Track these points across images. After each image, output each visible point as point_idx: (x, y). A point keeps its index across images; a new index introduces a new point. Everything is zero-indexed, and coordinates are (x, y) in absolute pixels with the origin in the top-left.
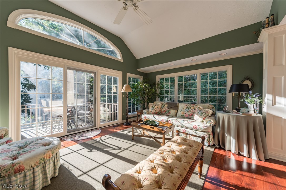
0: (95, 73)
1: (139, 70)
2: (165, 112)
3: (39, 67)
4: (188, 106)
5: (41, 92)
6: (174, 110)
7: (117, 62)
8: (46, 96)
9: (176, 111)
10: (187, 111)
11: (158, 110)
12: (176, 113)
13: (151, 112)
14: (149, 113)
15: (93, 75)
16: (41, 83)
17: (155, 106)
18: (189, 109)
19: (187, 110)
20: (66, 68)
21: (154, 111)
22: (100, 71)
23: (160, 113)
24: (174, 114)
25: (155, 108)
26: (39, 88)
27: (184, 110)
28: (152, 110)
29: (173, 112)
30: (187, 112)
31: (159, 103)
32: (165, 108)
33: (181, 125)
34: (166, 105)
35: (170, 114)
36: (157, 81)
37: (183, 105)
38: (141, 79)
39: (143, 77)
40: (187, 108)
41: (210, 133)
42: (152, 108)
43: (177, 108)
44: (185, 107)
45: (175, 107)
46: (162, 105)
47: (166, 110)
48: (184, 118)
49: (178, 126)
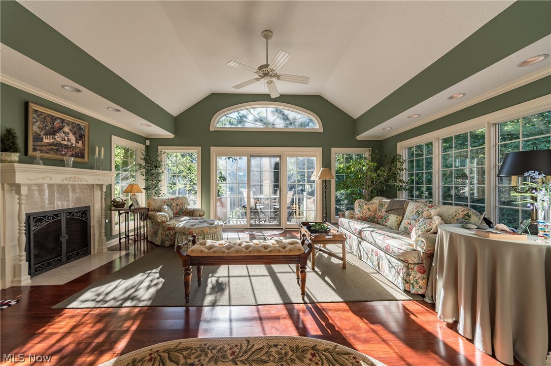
0: (280, 157)
1: (359, 138)
2: (381, 218)
3: (229, 161)
4: (420, 210)
5: (230, 182)
6: (397, 216)
8: (233, 186)
10: (415, 220)
11: (369, 213)
12: (399, 221)
13: (356, 216)
14: (352, 217)
16: (230, 174)
17: (365, 206)
18: (419, 214)
19: (415, 217)
20: (249, 156)
21: (361, 215)
22: (286, 153)
23: (372, 220)
24: (395, 224)
25: (363, 209)
26: (229, 179)
27: (411, 217)
28: (358, 213)
29: (393, 219)
30: (413, 221)
31: (376, 201)
32: (383, 210)
33: (373, 242)
34: (386, 206)
35: (387, 224)
36: (398, 153)
37: (411, 207)
38: (366, 153)
39: (371, 149)
40: (418, 212)
41: (412, 266)
42: (359, 209)
43: (402, 211)
44: (415, 210)
45: (400, 210)
46: (381, 205)
47: (384, 213)
48: (407, 233)
49: (371, 243)
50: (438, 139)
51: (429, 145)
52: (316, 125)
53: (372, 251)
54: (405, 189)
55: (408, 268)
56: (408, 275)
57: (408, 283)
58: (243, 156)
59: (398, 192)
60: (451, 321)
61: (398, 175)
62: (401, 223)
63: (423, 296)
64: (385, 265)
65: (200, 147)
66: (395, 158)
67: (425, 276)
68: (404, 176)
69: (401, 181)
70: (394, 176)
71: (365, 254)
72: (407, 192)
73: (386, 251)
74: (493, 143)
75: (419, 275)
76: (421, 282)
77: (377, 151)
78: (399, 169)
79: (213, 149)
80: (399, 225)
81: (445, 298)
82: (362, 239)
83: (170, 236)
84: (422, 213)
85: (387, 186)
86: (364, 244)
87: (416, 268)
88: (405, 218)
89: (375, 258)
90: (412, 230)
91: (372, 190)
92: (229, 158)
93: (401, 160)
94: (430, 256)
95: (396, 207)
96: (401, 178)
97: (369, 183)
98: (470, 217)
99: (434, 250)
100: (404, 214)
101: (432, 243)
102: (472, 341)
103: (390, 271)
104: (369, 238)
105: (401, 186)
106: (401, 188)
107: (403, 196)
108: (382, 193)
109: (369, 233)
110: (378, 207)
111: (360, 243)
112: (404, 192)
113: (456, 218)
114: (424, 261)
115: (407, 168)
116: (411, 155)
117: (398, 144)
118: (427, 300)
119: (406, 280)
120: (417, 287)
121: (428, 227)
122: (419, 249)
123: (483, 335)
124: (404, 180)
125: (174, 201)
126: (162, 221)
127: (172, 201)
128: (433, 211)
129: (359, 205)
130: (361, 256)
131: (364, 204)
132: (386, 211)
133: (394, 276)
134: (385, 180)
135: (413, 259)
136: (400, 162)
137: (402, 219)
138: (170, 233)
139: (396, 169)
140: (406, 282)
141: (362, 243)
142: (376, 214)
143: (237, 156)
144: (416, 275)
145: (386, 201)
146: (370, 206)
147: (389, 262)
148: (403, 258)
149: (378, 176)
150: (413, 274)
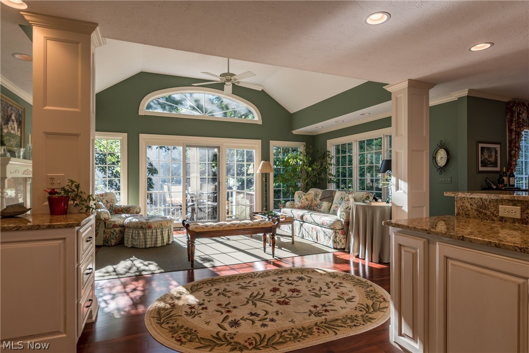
0: (218, 148)
1: (295, 132)
2: (317, 206)
3: (161, 150)
4: (343, 196)
5: (162, 175)
6: (328, 203)
7: (253, 126)
8: (166, 180)
9: (330, 204)
11: (307, 203)
12: (330, 207)
13: (296, 206)
14: (293, 207)
15: (216, 150)
16: (162, 166)
17: (303, 197)
19: (340, 202)
20: (185, 145)
21: (301, 204)
22: (225, 144)
23: (309, 208)
24: (327, 209)
25: (302, 199)
26: (161, 171)
27: (337, 202)
28: (298, 203)
29: (325, 205)
30: (339, 204)
31: (312, 192)
32: (318, 199)
33: (313, 222)
34: (320, 195)
35: (321, 210)
36: (328, 150)
37: (338, 194)
38: (301, 147)
39: (305, 143)
40: (342, 198)
41: (338, 231)
42: (299, 200)
43: (332, 199)
44: (340, 197)
45: (329, 198)
46: (316, 195)
47: (319, 202)
48: (335, 213)
49: (311, 223)
50: (356, 140)
51: (350, 144)
52: (256, 117)
53: (312, 228)
54: (333, 182)
55: (336, 233)
56: (336, 237)
57: (335, 243)
58: (177, 146)
59: (328, 184)
60: (357, 254)
61: (328, 170)
62: (331, 207)
63: (344, 249)
64: (321, 236)
65: (126, 134)
66: (325, 155)
67: (345, 236)
68: (333, 170)
69: (331, 175)
70: (325, 170)
71: (307, 233)
72: (335, 184)
73: (322, 225)
74: (386, 149)
75: (342, 236)
76: (343, 241)
77: (311, 146)
78: (329, 164)
79: (143, 137)
80: (330, 209)
81: (354, 242)
82: (304, 222)
83: (115, 234)
84: (344, 198)
85: (319, 179)
86: (305, 225)
87: (340, 232)
88: (333, 203)
89: (315, 233)
90: (337, 210)
91: (307, 182)
92: (161, 147)
93: (330, 156)
94: (348, 223)
95: (328, 196)
96: (330, 172)
97: (305, 176)
98: (369, 198)
99: (349, 219)
100: (333, 200)
101: (348, 214)
102: (364, 259)
103: (325, 239)
104: (310, 219)
105: (331, 179)
106: (330, 181)
107: (332, 187)
108: (315, 185)
109: (309, 215)
110: (313, 196)
111: (302, 225)
112: (332, 184)
113: (362, 199)
114: (345, 227)
115: (335, 163)
116: (338, 151)
117: (328, 141)
118: (346, 250)
119: (334, 241)
120: (341, 244)
121: (347, 205)
122: (342, 220)
123: (368, 254)
124: (332, 173)
125: (104, 197)
126: (105, 218)
127: (101, 198)
128: (350, 196)
129: (299, 196)
130: (303, 235)
131: (303, 195)
132: (320, 200)
133: (328, 241)
134: (318, 174)
135: (339, 227)
136: (329, 157)
137: (332, 205)
138: (115, 231)
139: (326, 164)
140: (335, 242)
141: (303, 225)
142: (312, 203)
143: (171, 145)
144: (340, 236)
145: (320, 192)
146: (307, 197)
147: (325, 233)
148: (332, 227)
149: (313, 169)
150: (338, 236)
